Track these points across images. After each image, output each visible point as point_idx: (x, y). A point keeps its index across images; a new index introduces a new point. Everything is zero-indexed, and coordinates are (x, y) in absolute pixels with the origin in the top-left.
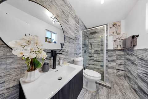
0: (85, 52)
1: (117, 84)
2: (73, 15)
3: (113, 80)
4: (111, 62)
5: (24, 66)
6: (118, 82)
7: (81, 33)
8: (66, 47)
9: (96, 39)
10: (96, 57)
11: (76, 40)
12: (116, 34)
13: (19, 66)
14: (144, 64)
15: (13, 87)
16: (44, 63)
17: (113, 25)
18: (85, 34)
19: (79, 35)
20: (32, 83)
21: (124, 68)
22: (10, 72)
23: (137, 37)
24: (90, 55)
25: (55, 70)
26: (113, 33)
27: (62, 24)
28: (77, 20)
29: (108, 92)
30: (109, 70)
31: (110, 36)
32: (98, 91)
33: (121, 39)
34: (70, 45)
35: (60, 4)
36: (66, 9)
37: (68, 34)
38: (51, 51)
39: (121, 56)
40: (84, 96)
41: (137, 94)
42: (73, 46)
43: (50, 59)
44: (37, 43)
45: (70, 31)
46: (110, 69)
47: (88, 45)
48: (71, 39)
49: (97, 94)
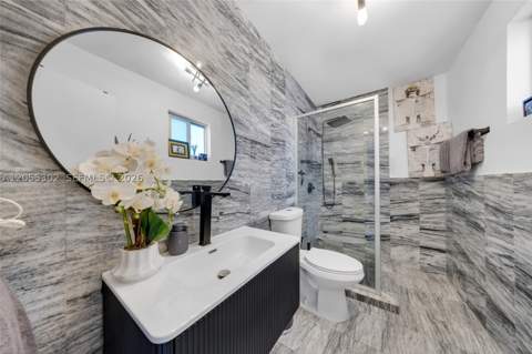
0: (310, 189)
1: (421, 296)
2: (265, 62)
3: (408, 284)
4: (402, 224)
5: (112, 234)
6: (426, 289)
7: (292, 123)
8: (243, 173)
9: (346, 144)
10: (349, 205)
11: (278, 149)
12: (418, 126)
13: (98, 234)
14: (505, 226)
15: (85, 297)
16: (174, 227)
17: (408, 93)
18: (310, 125)
19: (288, 131)
20: (143, 283)
21: (448, 243)
22: (76, 251)
23: (482, 134)
24: (329, 200)
25: (208, 248)
26: (408, 119)
27: (228, 95)
28: (278, 79)
29: (387, 323)
30: (396, 252)
31: (396, 131)
32: (352, 319)
33: (434, 141)
34: (256, 166)
35: (220, 29)
36: (240, 45)
37: (248, 128)
38: (194, 187)
39: (437, 201)
40: (305, 336)
41: (484, 325)
42: (267, 169)
43: (191, 215)
44: (151, 165)
45: (255, 119)
46: (399, 248)
47: (320, 166)
48: (258, 146)
49: (350, 328)
